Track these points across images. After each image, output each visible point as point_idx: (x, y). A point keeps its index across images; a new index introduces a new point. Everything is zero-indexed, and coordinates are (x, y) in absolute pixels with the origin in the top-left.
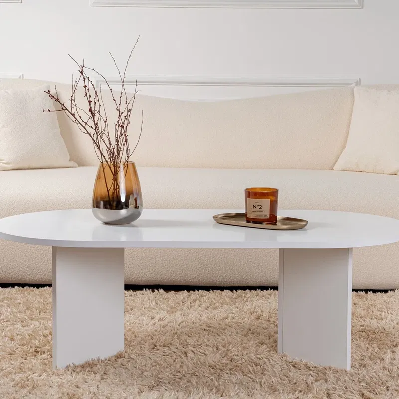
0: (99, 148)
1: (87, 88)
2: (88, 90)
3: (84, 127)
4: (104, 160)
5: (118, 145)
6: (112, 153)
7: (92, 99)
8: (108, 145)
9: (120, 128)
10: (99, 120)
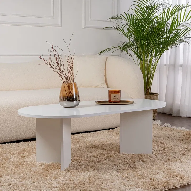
0: (62, 77)
1: (55, 54)
2: (56, 55)
3: (55, 70)
4: (64, 82)
5: (69, 75)
6: (67, 79)
7: (57, 58)
8: (65, 76)
9: (69, 69)
10: (61, 66)
